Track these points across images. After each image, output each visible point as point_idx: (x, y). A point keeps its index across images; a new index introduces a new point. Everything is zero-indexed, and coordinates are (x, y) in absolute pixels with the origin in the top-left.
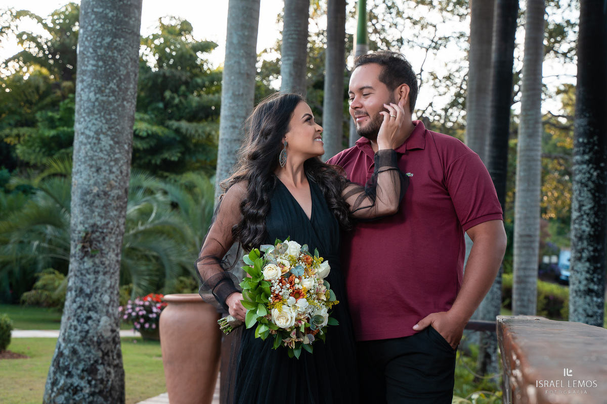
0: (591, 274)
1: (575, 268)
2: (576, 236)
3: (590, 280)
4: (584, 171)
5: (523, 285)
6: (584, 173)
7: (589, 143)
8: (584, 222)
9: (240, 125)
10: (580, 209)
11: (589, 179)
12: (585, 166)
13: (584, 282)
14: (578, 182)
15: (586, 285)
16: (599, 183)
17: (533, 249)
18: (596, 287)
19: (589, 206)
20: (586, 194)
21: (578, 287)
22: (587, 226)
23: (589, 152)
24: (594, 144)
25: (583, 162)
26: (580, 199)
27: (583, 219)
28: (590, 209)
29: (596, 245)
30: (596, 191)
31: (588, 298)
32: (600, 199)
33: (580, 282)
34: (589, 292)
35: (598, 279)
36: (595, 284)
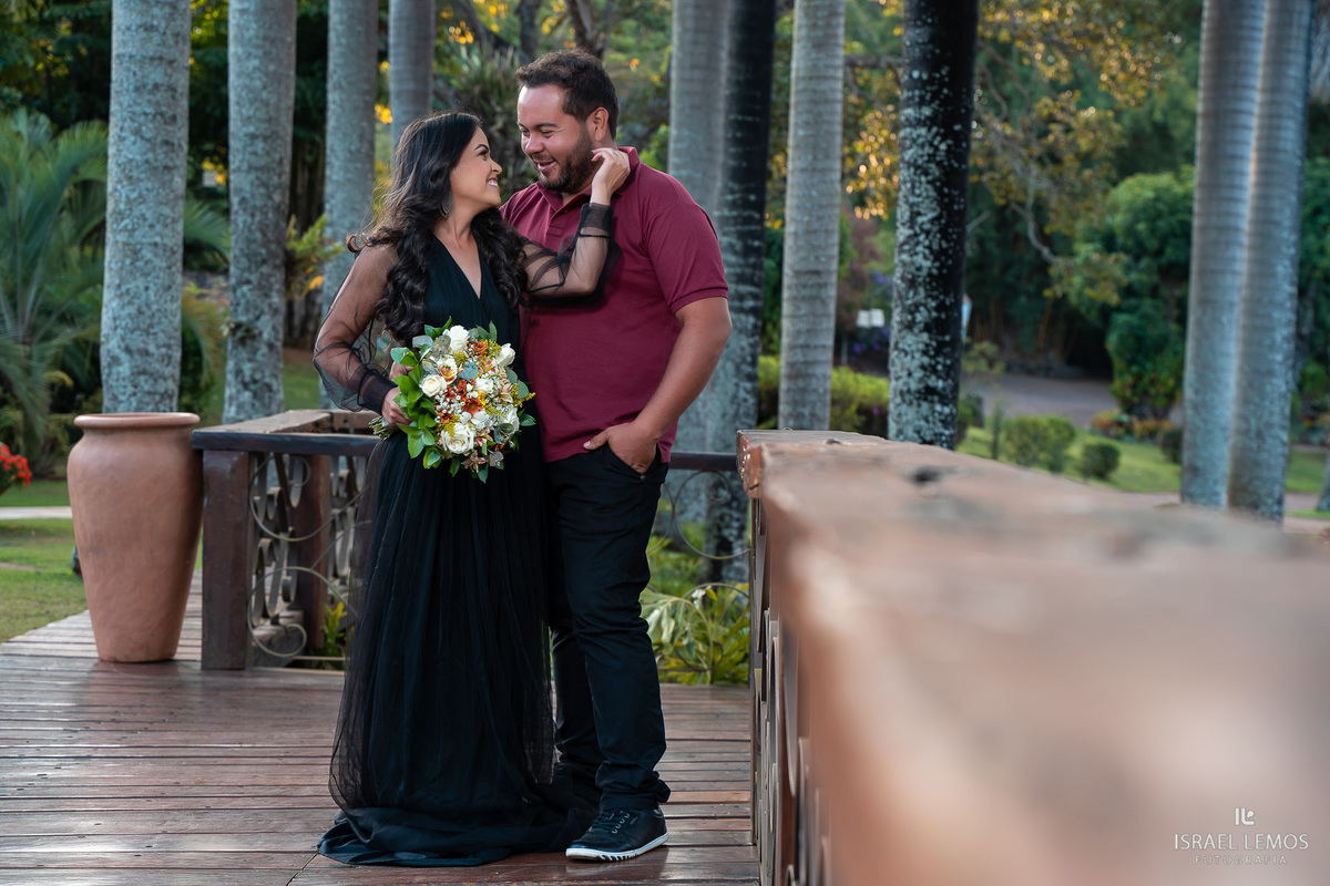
0: (931, 357)
1: (901, 346)
2: (903, 278)
3: (930, 369)
4: (921, 141)
5: (801, 383)
6: (922, 146)
7: (931, 81)
8: (920, 248)
9: (163, 24)
10: (912, 222)
11: (931, 157)
12: (923, 131)
13: (918, 374)
14: (909, 165)
15: (921, 380)
16: (951, 165)
17: (824, 302)
18: (940, 384)
19: (931, 215)
20: (925, 190)
21: (906, 383)
22: (925, 258)
23: (932, 101)
24: (942, 85)
25: (919, 123)
26: (912, 199)
27: (918, 243)
28: (932, 221)
29: (942, 297)
30: (944, 184)
31: (925, 405)
32: (952, 201)
33: (910, 375)
34: (928, 393)
35: (945, 366)
36: (939, 377)
